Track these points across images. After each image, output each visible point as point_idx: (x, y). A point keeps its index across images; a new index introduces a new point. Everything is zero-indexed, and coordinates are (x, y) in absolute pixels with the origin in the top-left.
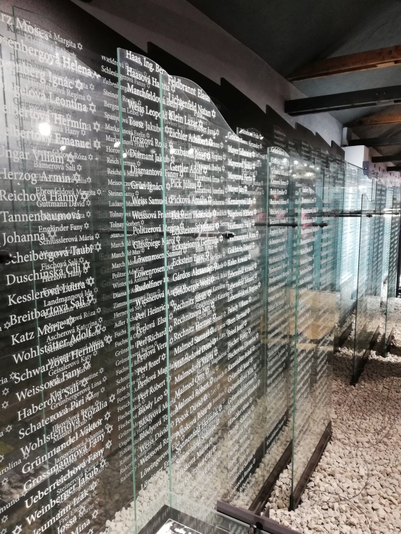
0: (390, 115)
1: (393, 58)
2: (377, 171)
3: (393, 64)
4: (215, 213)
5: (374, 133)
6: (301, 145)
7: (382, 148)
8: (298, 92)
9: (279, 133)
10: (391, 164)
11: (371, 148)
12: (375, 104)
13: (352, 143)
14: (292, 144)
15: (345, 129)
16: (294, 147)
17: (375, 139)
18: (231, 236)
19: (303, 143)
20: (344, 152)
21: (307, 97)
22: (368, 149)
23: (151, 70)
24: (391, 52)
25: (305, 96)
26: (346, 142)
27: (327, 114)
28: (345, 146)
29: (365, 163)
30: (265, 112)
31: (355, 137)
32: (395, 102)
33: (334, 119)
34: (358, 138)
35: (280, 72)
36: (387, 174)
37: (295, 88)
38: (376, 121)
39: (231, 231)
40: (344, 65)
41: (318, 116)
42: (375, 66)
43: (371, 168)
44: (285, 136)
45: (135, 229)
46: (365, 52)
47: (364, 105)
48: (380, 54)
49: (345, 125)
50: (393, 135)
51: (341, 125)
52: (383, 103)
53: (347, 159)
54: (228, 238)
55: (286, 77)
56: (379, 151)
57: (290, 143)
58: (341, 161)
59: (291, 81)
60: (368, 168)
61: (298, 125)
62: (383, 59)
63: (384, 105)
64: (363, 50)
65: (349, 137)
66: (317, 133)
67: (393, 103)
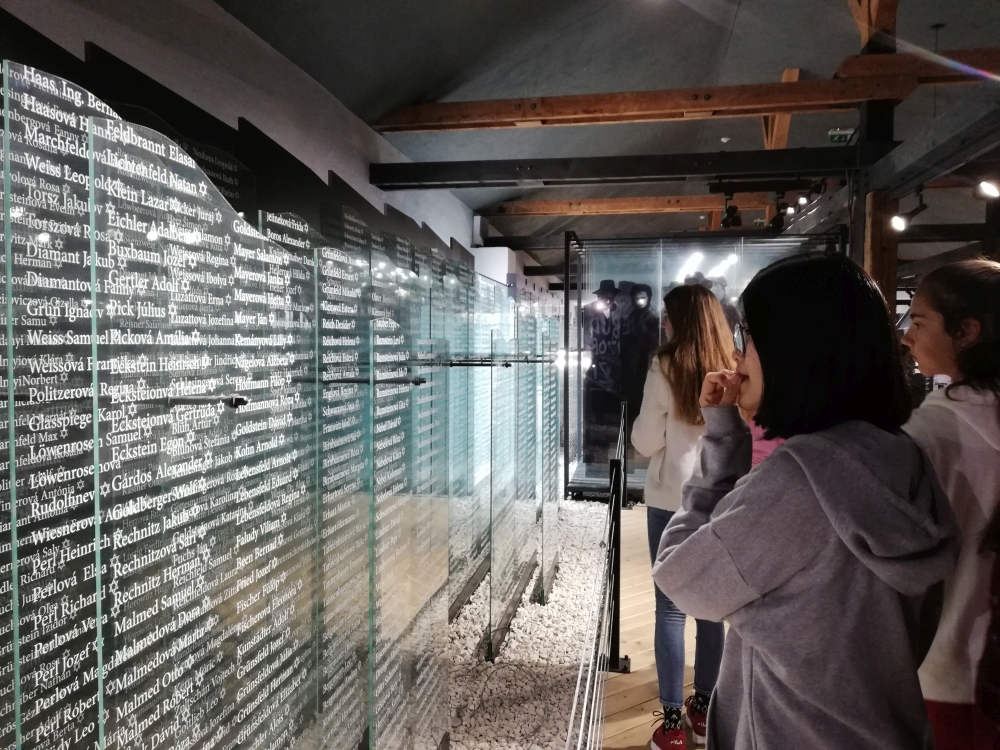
0: (546, 202)
1: (538, 115)
2: (529, 289)
3: (539, 124)
4: (205, 361)
5: (523, 230)
6: (396, 243)
7: (538, 253)
8: (394, 150)
9: (351, 218)
10: (555, 279)
11: (521, 252)
12: (515, 184)
13: (489, 242)
14: (379, 240)
15: (478, 219)
16: (383, 244)
17: (524, 238)
18: (241, 402)
19: (399, 240)
20: (472, 258)
21: (411, 161)
22: (514, 253)
23: (78, 103)
24: (535, 105)
25: (405, 159)
26: (479, 240)
27: (446, 192)
28: (478, 246)
29: (511, 278)
30: (327, 183)
31: (494, 233)
32: (545, 183)
33: (458, 201)
34: (500, 235)
35: (360, 114)
36: (548, 296)
37: (387, 143)
38: (525, 210)
39: (242, 393)
40: (464, 117)
41: (430, 195)
42: (512, 124)
43: (520, 285)
44: (364, 224)
45: (33, 392)
46: (497, 101)
47: (499, 185)
48: (519, 106)
49: (477, 212)
50: (553, 234)
51: (470, 211)
52: (527, 184)
53: (478, 268)
54: (236, 406)
55: (371, 124)
56: (535, 257)
57: (374, 237)
58: (468, 272)
59: (380, 131)
60: (515, 285)
61: (389, 208)
62: (524, 115)
63: (529, 187)
64: (495, 96)
65: (484, 232)
66: (424, 224)
67: (542, 186)
